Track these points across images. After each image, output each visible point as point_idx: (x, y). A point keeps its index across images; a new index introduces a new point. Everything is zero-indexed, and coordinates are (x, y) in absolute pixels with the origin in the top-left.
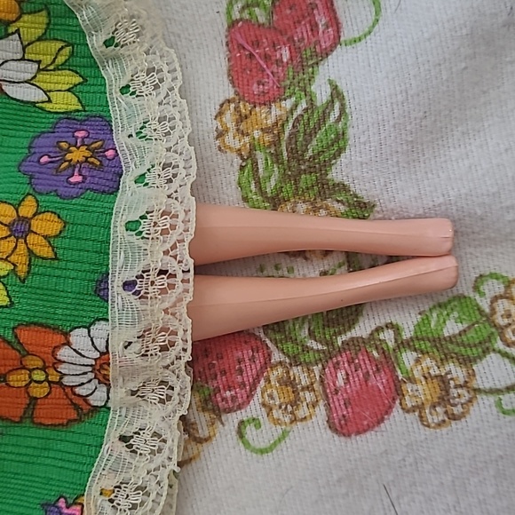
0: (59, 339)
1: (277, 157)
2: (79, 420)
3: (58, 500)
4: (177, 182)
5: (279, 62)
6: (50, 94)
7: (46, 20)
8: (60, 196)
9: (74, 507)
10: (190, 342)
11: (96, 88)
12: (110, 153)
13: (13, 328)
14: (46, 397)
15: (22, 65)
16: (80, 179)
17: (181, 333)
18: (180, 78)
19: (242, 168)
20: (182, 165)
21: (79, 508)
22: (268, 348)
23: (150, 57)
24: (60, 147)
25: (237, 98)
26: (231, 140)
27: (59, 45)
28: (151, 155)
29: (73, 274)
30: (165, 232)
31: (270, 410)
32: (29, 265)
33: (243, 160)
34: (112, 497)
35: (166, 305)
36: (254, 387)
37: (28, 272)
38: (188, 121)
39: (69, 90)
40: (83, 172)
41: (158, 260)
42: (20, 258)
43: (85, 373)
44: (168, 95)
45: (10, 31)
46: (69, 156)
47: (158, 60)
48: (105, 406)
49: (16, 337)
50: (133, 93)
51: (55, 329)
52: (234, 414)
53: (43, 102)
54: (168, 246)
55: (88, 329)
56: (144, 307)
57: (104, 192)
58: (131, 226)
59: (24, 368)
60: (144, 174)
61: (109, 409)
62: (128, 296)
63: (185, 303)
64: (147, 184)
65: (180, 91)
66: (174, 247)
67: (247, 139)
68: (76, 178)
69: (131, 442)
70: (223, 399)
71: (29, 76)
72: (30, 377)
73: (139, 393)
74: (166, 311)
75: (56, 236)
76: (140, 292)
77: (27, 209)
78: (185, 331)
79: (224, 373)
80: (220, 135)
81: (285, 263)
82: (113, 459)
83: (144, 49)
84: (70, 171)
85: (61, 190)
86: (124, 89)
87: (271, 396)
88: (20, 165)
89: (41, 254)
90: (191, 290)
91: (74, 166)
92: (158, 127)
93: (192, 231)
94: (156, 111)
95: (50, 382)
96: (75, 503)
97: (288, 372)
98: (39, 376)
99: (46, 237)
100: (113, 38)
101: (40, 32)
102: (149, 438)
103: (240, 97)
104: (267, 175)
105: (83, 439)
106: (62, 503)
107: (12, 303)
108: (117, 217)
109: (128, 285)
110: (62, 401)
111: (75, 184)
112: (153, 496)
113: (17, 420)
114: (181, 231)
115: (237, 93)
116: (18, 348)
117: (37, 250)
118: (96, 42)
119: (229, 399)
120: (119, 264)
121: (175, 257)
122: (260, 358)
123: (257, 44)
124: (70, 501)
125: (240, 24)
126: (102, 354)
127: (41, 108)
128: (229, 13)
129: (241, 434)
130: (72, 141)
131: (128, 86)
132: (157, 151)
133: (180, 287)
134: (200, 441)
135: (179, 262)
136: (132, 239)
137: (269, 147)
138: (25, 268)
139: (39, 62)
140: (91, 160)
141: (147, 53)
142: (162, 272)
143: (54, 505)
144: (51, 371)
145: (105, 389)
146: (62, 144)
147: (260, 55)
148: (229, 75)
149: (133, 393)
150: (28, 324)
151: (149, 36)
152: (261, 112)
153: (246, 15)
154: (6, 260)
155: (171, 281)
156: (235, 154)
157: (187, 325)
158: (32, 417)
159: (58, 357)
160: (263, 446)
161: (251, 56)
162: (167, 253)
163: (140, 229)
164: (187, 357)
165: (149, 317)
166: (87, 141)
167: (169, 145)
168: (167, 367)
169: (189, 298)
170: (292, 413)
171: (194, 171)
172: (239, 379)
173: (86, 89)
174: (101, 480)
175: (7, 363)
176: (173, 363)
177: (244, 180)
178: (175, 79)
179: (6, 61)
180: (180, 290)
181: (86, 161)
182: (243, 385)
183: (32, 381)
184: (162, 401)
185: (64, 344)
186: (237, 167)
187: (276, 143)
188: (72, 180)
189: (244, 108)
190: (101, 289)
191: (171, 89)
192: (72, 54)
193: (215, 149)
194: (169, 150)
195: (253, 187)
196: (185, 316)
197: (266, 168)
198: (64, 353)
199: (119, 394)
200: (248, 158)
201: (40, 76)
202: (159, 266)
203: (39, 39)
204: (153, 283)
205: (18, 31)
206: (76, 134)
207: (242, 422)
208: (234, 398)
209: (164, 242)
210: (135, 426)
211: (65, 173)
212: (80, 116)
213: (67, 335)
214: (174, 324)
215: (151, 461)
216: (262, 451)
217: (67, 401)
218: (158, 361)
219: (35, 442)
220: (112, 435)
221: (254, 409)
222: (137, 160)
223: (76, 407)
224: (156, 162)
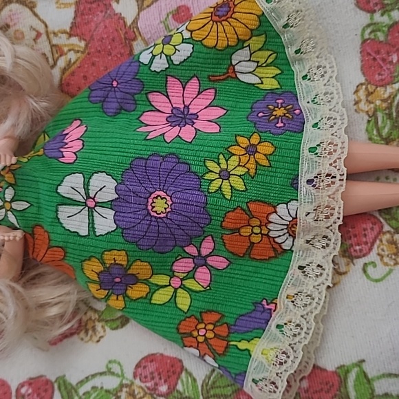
0: (271, 209)
1: (389, 116)
2: (275, 257)
3: (262, 301)
4: (336, 127)
5: (391, 62)
6: (263, 79)
7: (264, 40)
8: (272, 134)
9: (272, 305)
10: (342, 214)
11: (289, 77)
12: (297, 112)
13: (247, 203)
14: (259, 243)
15: (249, 63)
16: (282, 125)
17: (337, 209)
18: (336, 71)
19: (369, 121)
20: (339, 118)
21: (274, 305)
22: (381, 222)
23: (319, 60)
24: (269, 108)
25: (366, 83)
26: (363, 105)
27: (270, 53)
28: (321, 113)
29: (280, 175)
30: (330, 153)
31: (382, 257)
32: (256, 169)
33: (370, 117)
34: (293, 299)
35: (330, 193)
36: (373, 244)
37: (256, 173)
38: (341, 95)
39: (273, 77)
40: (284, 121)
41: (326, 169)
42: (252, 166)
43: (282, 230)
44: (329, 81)
45: (245, 45)
46: (274, 113)
47: (324, 61)
48: (290, 250)
49: (248, 207)
50: (309, 79)
51: (269, 204)
52: (360, 259)
53: (258, 84)
54: (332, 161)
55: (287, 204)
56: (317, 194)
57: (295, 132)
58: (312, 150)
59: (249, 225)
60: (317, 123)
61: (293, 251)
62: (310, 187)
63: (340, 192)
64: (319, 128)
65: (336, 78)
66: (335, 162)
67: (372, 105)
68: (280, 125)
69: (305, 270)
70: (355, 251)
71: (252, 70)
72: (252, 230)
73: (311, 242)
74: (329, 196)
75: (270, 155)
76: (315, 185)
77: (255, 140)
78: (340, 208)
79: (355, 236)
80: (357, 103)
81: (392, 175)
82: (294, 279)
83: (316, 55)
84: (276, 120)
85: (272, 131)
86: (304, 77)
87: (383, 250)
88: (247, 118)
89: (262, 164)
90: (344, 185)
91: (278, 118)
92: (324, 97)
93: (346, 153)
94: (323, 89)
95: (262, 234)
96: (272, 303)
97: (392, 237)
98: (257, 230)
99: (265, 155)
100: (300, 49)
101: (261, 46)
102: (315, 268)
103: (368, 82)
104: (383, 125)
105: (277, 268)
106: (264, 302)
107: (247, 189)
108: (304, 145)
109: (310, 182)
110: (267, 246)
111: (280, 127)
112: (316, 300)
113: (242, 255)
114: (339, 153)
115: (366, 80)
116: (249, 213)
117: (260, 162)
118: (290, 51)
119: (358, 251)
120: (304, 170)
121: (336, 167)
122: (376, 228)
123: (378, 52)
124: (269, 301)
125: (369, 41)
126: (293, 218)
127: (257, 87)
128: (362, 35)
129: (365, 271)
130: (276, 105)
131: (306, 76)
132: (324, 110)
133: (338, 183)
134: (341, 274)
135: (339, 170)
136: (312, 157)
137: (385, 110)
138: (254, 171)
139: (258, 62)
140: (287, 115)
141: (318, 57)
142: (328, 175)
143: (260, 304)
144: (264, 228)
145: (292, 239)
146: (270, 107)
147: (380, 58)
148: (362, 70)
149: (308, 242)
150: (255, 201)
151: (319, 48)
152: (380, 90)
153: (372, 36)
154: (244, 166)
155: (333, 180)
156: (364, 114)
157: (340, 204)
158: (250, 254)
159: (270, 220)
160: (377, 277)
161: (374, 59)
162: (331, 165)
163: (317, 152)
164: (340, 222)
165: (320, 199)
166: (283, 105)
167: (331, 107)
168: (328, 228)
169: (343, 189)
170: (395, 259)
171: (346, 121)
172: (364, 240)
173: (283, 76)
174: (287, 290)
175: (241, 222)
176: (331, 226)
177: (369, 128)
178: (333, 72)
179: (240, 62)
180: (338, 185)
181: (285, 115)
182: (366, 243)
183: (253, 233)
184: (323, 247)
185: (273, 212)
186: (366, 121)
187: (390, 107)
188: (277, 125)
189: (371, 88)
190: (294, 183)
191: (331, 77)
192: (276, 58)
193: (353, 111)
194: (330, 110)
195: (375, 132)
196: (340, 199)
197: (383, 122)
198: (273, 217)
199: (300, 242)
200: (373, 116)
201: (257, 70)
202: (327, 172)
203: (260, 50)
204: (323, 181)
205: (249, 45)
206: (277, 101)
207: (365, 264)
208: (361, 250)
209: (330, 159)
210: (307, 261)
211: (273, 121)
212: (279, 92)
213: (275, 207)
214: (333, 204)
215: (316, 281)
216: (377, 281)
217: (270, 246)
218: (323, 224)
219: (250, 269)
220: (294, 266)
221: (372, 256)
222: (313, 115)
223: (275, 249)
224: (324, 116)
